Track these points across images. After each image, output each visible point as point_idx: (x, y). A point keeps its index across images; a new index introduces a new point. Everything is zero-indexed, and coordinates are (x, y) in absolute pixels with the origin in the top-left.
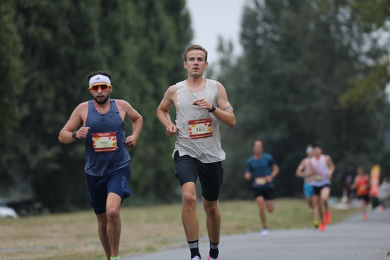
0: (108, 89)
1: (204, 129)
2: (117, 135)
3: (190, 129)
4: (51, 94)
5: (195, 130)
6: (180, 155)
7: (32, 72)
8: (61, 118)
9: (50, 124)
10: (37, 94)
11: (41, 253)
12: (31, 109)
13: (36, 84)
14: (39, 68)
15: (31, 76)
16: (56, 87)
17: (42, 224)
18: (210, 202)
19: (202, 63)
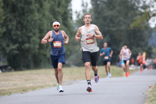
0: (59, 26)
1: (91, 41)
2: (62, 42)
3: (87, 41)
4: (14, 23)
5: (88, 41)
6: (83, 51)
7: (7, 14)
8: (19, 33)
9: (14, 35)
10: (9, 23)
11: (11, 86)
12: (7, 29)
13: (8, 19)
14: (10, 12)
15: (7, 16)
16: (17, 20)
17: (11, 75)
18: (94, 67)
19: (90, 19)
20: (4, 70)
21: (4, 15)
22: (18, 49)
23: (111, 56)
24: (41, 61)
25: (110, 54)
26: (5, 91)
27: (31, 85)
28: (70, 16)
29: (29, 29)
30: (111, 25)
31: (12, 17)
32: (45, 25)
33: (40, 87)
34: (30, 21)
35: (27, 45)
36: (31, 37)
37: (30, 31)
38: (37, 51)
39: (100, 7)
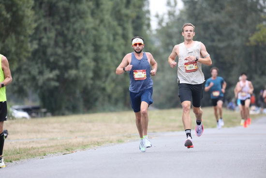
0: (142, 45)
3: (185, 67)
5: (188, 68)
6: (180, 83)
7: (39, 19)
8: (60, 51)
9: (52, 55)
10: (43, 35)
11: (46, 142)
12: (39, 44)
13: (42, 27)
14: (45, 16)
15: (39, 22)
16: (56, 30)
17: (47, 123)
18: (196, 108)
19: (192, 33)
20: (34, 114)
21: (36, 21)
22: (59, 79)
23: (223, 90)
24: (96, 99)
25: (222, 88)
26: (35, 151)
27: (80, 140)
28: (146, 22)
29: (77, 45)
30: (217, 37)
31: (48, 25)
32: (104, 38)
33: (95, 144)
34: (78, 32)
35: (73, 72)
36: (80, 57)
37: (79, 48)
38: (90, 82)
39: (198, 6)
